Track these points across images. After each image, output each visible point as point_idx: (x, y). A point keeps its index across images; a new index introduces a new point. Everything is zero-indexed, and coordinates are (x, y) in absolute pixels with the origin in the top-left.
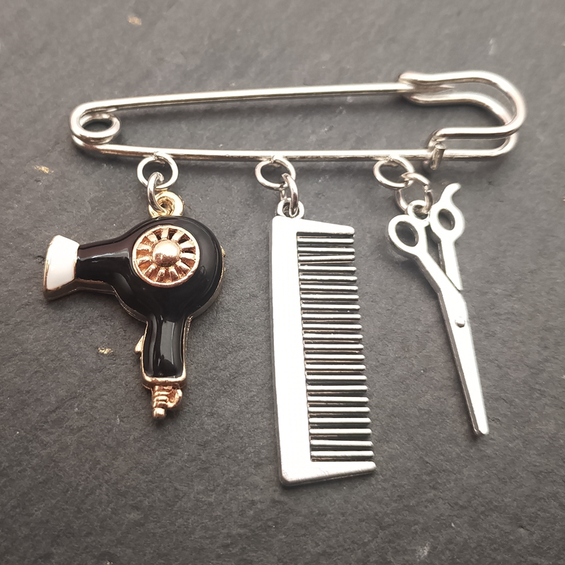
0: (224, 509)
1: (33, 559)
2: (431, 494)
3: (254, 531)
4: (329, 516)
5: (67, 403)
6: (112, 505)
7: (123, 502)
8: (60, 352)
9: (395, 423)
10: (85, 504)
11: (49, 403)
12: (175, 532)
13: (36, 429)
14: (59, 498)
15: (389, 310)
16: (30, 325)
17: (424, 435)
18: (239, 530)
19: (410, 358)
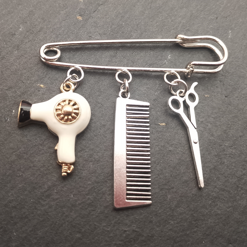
0: (114, 233)
2: (195, 229)
3: (125, 243)
5: (52, 188)
6: (69, 231)
7: (74, 230)
8: (49, 167)
9: (182, 199)
10: (59, 230)
11: (44, 188)
12: (94, 242)
13: (39, 199)
16: (36, 155)
17: (194, 205)
18: (119, 242)
19: (189, 172)
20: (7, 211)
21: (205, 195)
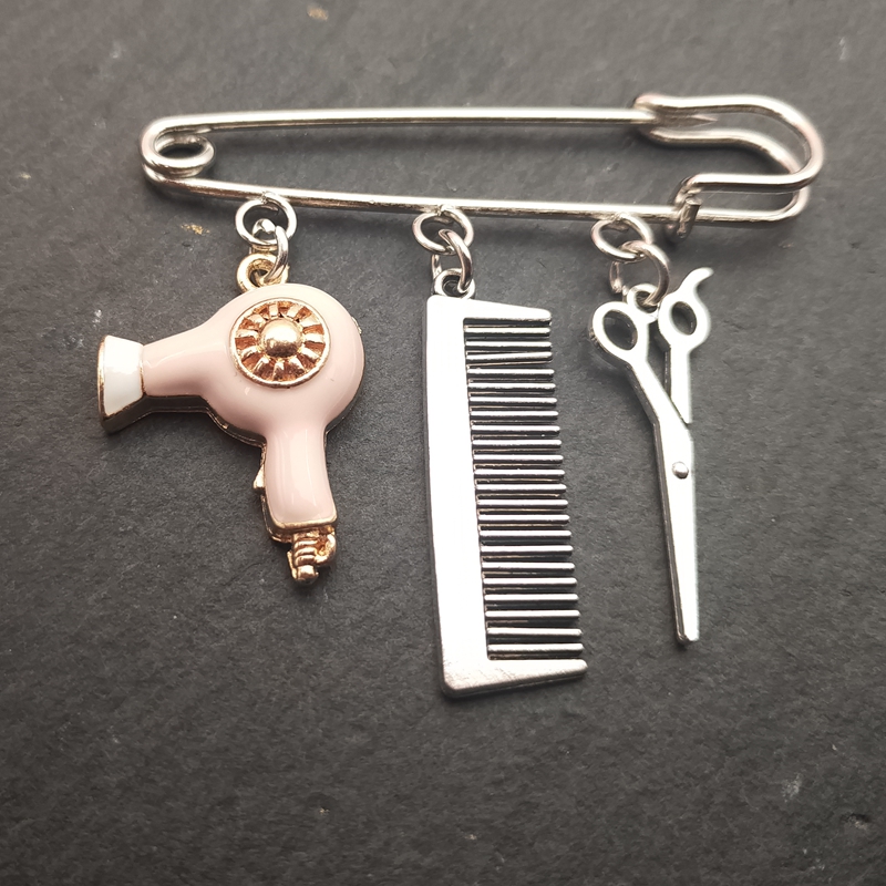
0: (491, 727)
1: (208, 806)
2: (799, 702)
3: (539, 760)
4: (649, 736)
5: (248, 571)
6: (323, 724)
7: (340, 719)
9: (738, 597)
10: (282, 722)
11: (220, 572)
12: (420, 762)
13: (203, 611)
14: (242, 715)
15: (718, 430)
17: (783, 614)
18: (516, 758)
19: (754, 500)
20: (84, 658)
21: (820, 578)
